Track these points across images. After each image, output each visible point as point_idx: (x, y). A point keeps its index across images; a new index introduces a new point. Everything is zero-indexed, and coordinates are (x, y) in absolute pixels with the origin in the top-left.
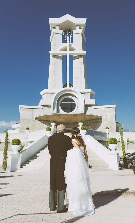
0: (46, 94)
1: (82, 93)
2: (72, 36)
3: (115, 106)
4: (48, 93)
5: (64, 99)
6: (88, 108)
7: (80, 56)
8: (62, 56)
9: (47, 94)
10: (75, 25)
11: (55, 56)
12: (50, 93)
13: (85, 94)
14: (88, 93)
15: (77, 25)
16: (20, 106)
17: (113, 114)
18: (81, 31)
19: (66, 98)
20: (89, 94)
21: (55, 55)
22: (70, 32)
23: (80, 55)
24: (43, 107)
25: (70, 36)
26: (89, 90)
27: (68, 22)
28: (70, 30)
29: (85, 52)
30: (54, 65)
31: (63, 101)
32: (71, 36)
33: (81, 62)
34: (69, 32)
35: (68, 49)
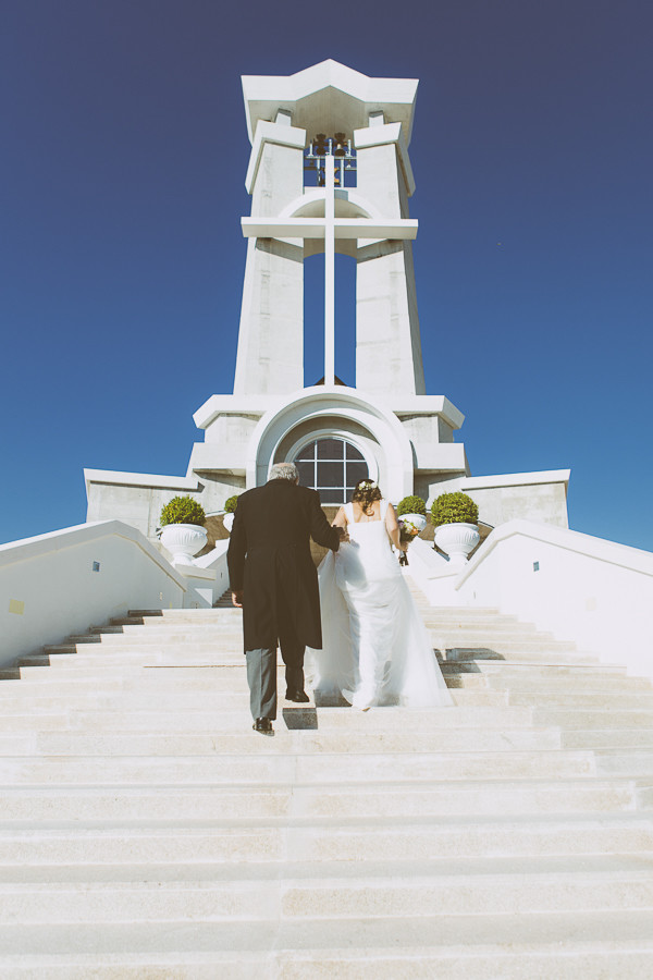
0: (220, 418)
1: (402, 418)
2: (349, 166)
3: (565, 474)
4: (228, 415)
5: (312, 445)
6: (430, 486)
7: (391, 244)
8: (299, 243)
9: (226, 418)
10: (367, 109)
11: (266, 243)
12: (241, 415)
13: (414, 420)
14: (430, 415)
15: (376, 109)
16: (90, 474)
17: (560, 518)
18: (393, 132)
19: (319, 442)
20: (435, 419)
21: (268, 240)
22: (343, 145)
23: (391, 241)
24: (204, 482)
25: (342, 162)
26: (436, 403)
27: (332, 94)
28: (341, 138)
29: (414, 223)
30: (264, 282)
31: (307, 452)
32: (346, 162)
33: (394, 274)
34: (334, 145)
35: (330, 210)
